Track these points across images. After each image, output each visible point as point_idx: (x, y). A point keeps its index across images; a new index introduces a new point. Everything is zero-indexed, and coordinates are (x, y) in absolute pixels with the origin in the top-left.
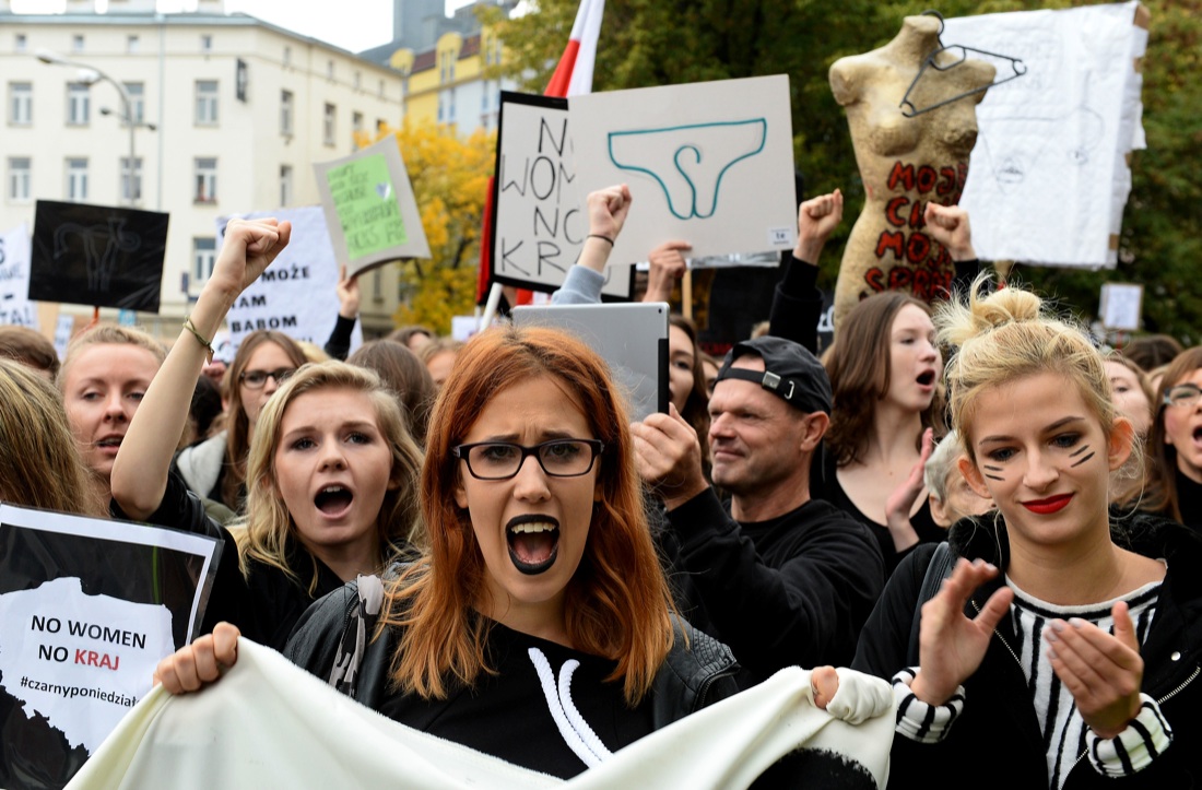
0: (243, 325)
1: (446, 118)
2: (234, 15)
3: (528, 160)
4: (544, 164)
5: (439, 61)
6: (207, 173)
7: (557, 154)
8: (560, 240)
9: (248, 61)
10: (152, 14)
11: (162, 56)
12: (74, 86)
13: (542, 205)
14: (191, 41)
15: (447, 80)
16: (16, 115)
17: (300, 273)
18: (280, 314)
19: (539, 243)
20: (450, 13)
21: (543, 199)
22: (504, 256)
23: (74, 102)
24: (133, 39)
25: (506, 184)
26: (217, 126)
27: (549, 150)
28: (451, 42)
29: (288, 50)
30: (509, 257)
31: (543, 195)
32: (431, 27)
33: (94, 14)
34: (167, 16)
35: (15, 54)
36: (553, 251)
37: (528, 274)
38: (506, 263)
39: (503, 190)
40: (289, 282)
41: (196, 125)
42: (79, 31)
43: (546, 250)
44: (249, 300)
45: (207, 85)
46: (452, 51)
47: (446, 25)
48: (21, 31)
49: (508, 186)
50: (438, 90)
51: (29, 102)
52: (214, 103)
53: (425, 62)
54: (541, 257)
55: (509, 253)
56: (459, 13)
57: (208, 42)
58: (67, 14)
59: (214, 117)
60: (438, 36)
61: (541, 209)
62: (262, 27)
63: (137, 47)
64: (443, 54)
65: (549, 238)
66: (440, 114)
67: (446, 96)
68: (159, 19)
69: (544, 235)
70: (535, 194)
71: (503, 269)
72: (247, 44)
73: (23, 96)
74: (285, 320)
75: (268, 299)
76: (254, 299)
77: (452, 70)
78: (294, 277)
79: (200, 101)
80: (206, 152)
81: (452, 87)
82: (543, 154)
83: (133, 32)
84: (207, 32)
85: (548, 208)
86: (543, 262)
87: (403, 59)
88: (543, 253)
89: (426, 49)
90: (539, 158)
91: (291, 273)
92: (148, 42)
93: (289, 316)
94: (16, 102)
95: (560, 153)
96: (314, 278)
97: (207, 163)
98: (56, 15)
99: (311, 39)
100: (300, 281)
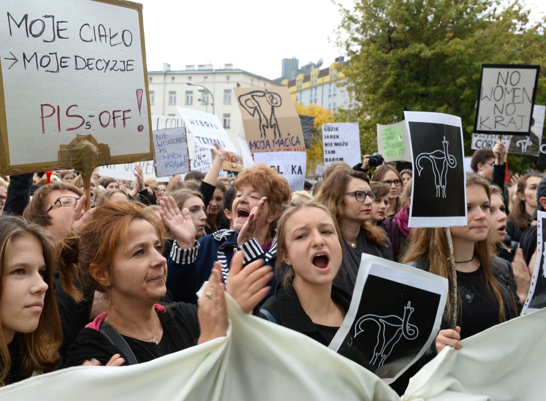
0: (328, 160)
1: (298, 102)
2: (235, 70)
3: (493, 88)
4: (499, 89)
5: (297, 83)
6: (227, 119)
7: (504, 84)
8: (504, 115)
9: (240, 83)
10: (212, 70)
11: (215, 83)
12: (188, 92)
13: (497, 103)
14: (223, 78)
15: (299, 89)
16: (171, 102)
17: (345, 144)
18: (339, 157)
19: (496, 117)
20: (300, 68)
21: (498, 101)
22: (481, 123)
23: (188, 97)
24: (206, 77)
25: (483, 97)
26: (230, 104)
27: (501, 83)
28: (301, 77)
29: (252, 80)
30: (483, 123)
31: (497, 99)
32: (294, 73)
33: (194, 70)
34: (216, 70)
35: (172, 83)
36: (501, 119)
37: (490, 128)
38: (482, 125)
39: (482, 99)
40: (342, 147)
41: (224, 104)
42: (190, 76)
43: (498, 119)
44: (331, 152)
45: (227, 91)
46: (301, 80)
47: (299, 72)
48: (173, 76)
49: (484, 98)
50: (296, 92)
51: (175, 97)
52: (230, 97)
53: (292, 83)
54: (496, 122)
55: (483, 122)
56: (302, 67)
57: (228, 78)
58: (186, 71)
59: (230, 101)
60: (296, 75)
61: (497, 105)
62: (245, 73)
63: (207, 80)
64: (298, 81)
65: (500, 115)
66: (297, 99)
67: (298, 94)
68: (214, 71)
69: (498, 113)
70: (495, 99)
71: (480, 128)
72: (240, 78)
73: (173, 96)
74: (340, 159)
75: (336, 152)
76: (332, 151)
77: (301, 86)
78: (343, 145)
79: (225, 96)
80: (227, 112)
81: (301, 91)
82: (499, 84)
83: (206, 75)
84: (228, 75)
85: (500, 104)
86: (497, 124)
87: (285, 82)
88: (497, 120)
89: (292, 79)
90: (497, 87)
91: (343, 144)
92: (210, 78)
93: (341, 157)
94: (171, 97)
95: (506, 84)
96: (349, 146)
97: (227, 115)
98: (182, 71)
99: (260, 76)
100: (345, 147)
